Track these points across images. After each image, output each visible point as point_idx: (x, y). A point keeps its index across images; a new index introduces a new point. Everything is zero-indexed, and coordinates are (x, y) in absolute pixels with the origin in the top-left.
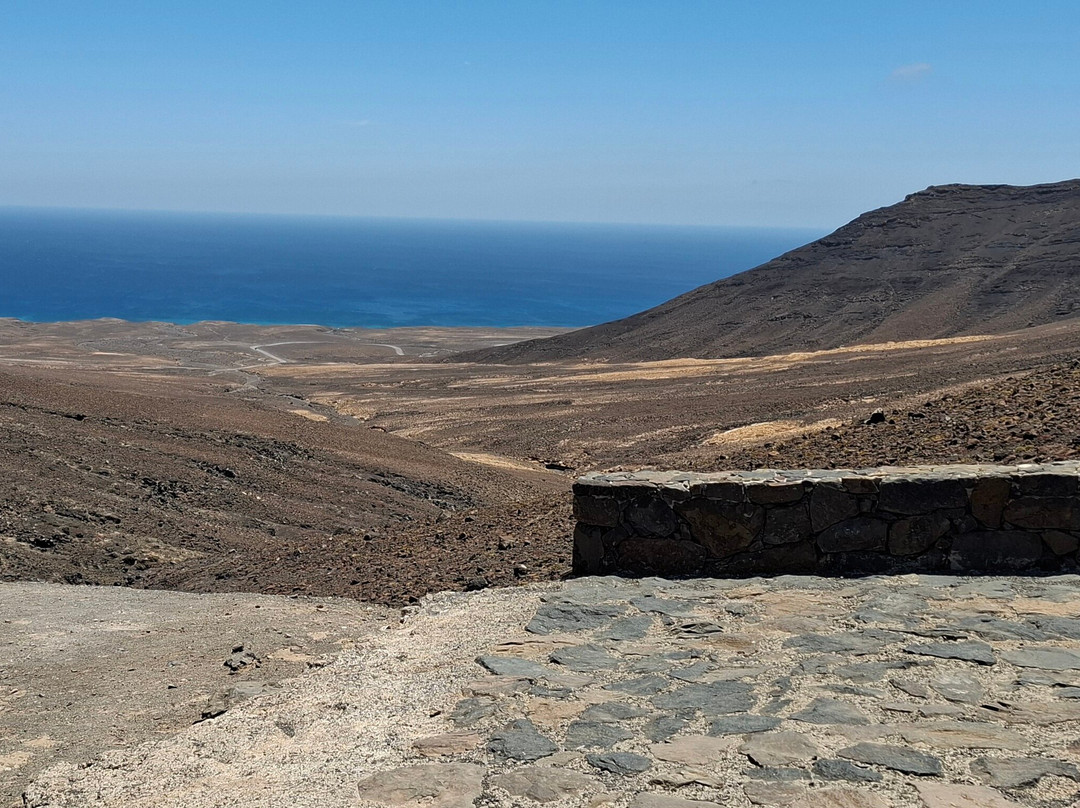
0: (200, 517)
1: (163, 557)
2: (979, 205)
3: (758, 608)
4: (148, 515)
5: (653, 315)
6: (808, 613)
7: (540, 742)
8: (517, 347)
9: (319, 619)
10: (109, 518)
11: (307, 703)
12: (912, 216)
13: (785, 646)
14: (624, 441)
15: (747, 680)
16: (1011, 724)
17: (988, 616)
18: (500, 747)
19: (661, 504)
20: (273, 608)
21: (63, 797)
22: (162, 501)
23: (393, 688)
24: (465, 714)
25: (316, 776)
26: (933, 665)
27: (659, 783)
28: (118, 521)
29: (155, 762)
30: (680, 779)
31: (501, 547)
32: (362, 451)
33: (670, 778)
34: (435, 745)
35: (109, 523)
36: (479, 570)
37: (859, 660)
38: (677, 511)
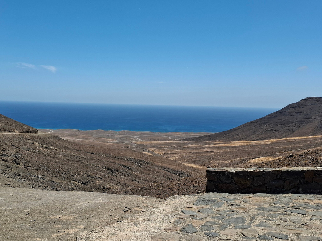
0: (121, 178)
1: (112, 187)
2: (320, 102)
3: (250, 200)
4: (109, 177)
5: (235, 130)
6: (262, 202)
7: (194, 229)
8: (199, 137)
9: (145, 201)
10: (99, 178)
11: (141, 219)
12: (302, 105)
13: (255, 209)
14: (227, 161)
15: (245, 217)
16: (308, 228)
17: (307, 204)
18: (184, 230)
19: (228, 175)
20: (135, 198)
21: (85, 238)
22: (112, 174)
23: (161, 217)
24: (177, 223)
25: (141, 235)
26: (291, 215)
27: (221, 239)
28: (102, 179)
29: (106, 231)
30: (226, 238)
31: (194, 187)
32: (160, 163)
33: (223, 238)
34: (169, 229)
35: (99, 179)
36: (188, 192)
37: (273, 213)
38: (232, 177)
